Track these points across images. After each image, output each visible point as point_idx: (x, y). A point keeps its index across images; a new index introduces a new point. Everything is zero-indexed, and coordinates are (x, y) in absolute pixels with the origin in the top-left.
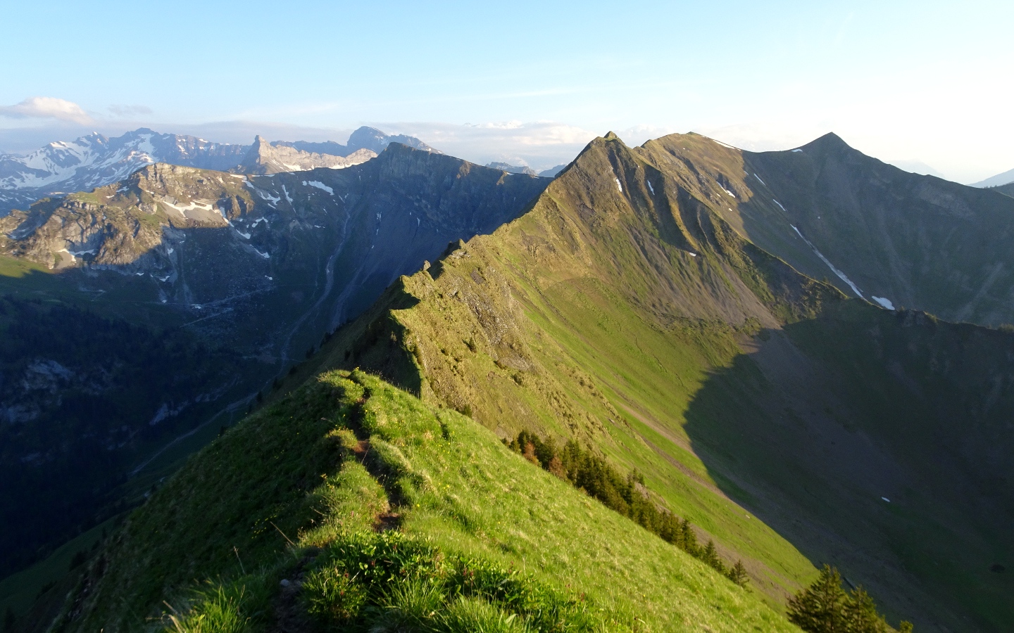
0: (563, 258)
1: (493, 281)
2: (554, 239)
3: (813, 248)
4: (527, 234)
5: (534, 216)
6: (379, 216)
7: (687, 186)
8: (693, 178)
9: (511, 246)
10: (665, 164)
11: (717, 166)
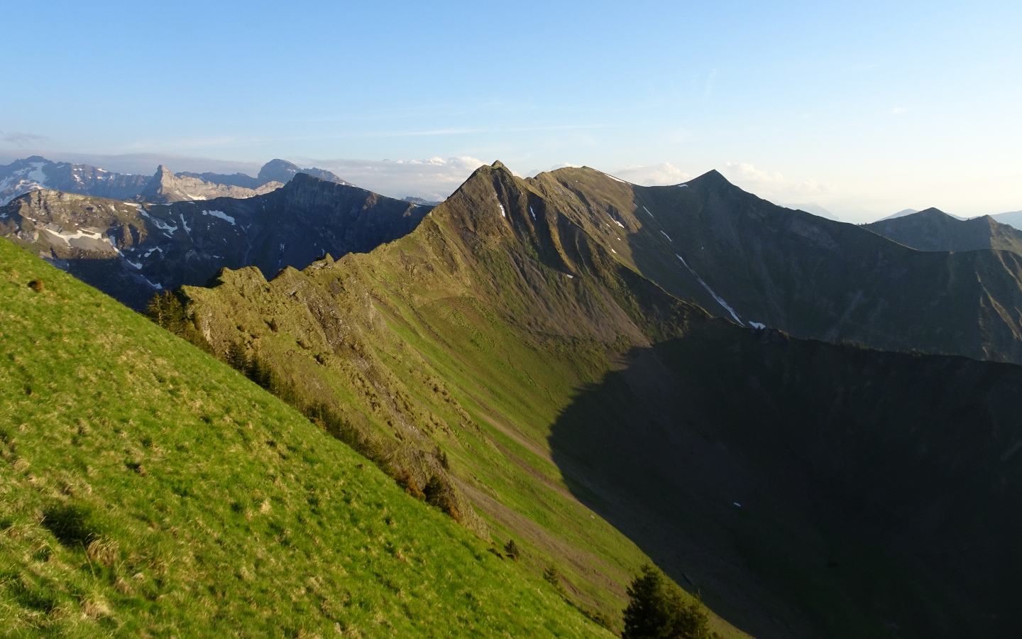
0: (441, 277)
1: (353, 292)
2: (434, 260)
3: (696, 276)
4: (406, 254)
5: (415, 237)
6: (283, 246)
7: (577, 216)
8: (583, 208)
9: (389, 265)
10: (556, 195)
11: (607, 198)
